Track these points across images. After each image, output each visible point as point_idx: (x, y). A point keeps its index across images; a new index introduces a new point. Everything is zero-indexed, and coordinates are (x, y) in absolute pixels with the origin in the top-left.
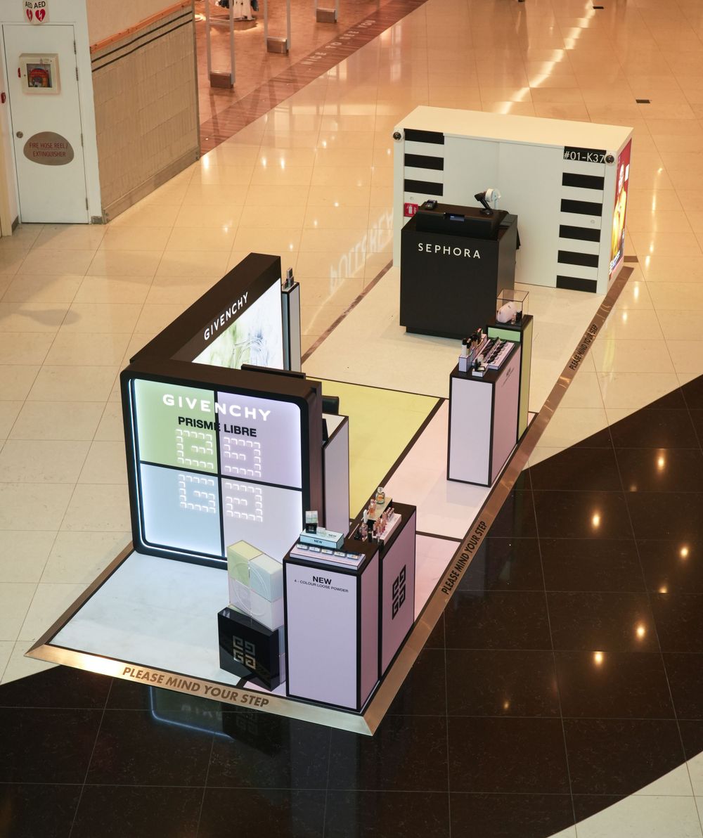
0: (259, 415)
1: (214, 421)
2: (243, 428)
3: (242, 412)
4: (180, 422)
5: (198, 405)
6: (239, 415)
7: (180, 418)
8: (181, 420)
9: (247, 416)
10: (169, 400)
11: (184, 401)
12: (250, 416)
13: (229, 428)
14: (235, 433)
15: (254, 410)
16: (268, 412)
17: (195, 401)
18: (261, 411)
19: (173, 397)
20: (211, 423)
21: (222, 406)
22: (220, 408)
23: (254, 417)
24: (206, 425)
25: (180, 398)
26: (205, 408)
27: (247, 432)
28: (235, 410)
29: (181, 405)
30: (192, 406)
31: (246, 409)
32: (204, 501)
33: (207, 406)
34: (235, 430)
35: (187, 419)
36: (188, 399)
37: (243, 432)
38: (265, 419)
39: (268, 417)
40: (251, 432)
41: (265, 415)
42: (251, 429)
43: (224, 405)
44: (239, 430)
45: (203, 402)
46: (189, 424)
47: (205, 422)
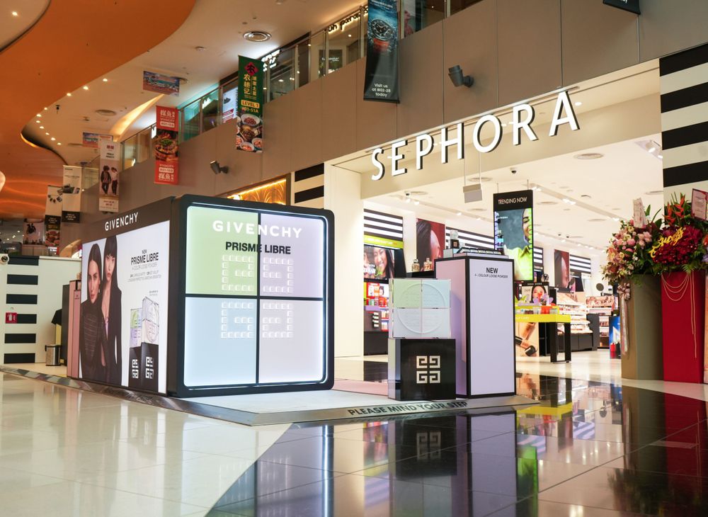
0: (293, 233)
1: (256, 243)
2: (280, 247)
3: (280, 231)
4: (227, 247)
5: (244, 228)
6: (277, 235)
7: (227, 243)
8: (228, 245)
9: (283, 235)
10: (219, 226)
11: (232, 226)
12: (286, 235)
13: (268, 249)
14: (274, 252)
15: (289, 229)
16: (300, 230)
17: (241, 224)
18: (294, 229)
19: (221, 223)
20: (254, 245)
21: (264, 228)
22: (262, 230)
23: (289, 236)
24: (250, 248)
25: (229, 223)
26: (250, 231)
27: (283, 250)
28: (275, 231)
29: (229, 230)
30: (238, 230)
31: (283, 228)
32: (242, 327)
33: (252, 229)
34: (274, 249)
35: (234, 243)
36: (235, 224)
37: (280, 250)
38: (297, 237)
39: (300, 234)
40: (287, 250)
41: (297, 232)
42: (287, 247)
43: (266, 227)
44: (277, 249)
45: (248, 225)
46: (235, 248)
47: (250, 245)
